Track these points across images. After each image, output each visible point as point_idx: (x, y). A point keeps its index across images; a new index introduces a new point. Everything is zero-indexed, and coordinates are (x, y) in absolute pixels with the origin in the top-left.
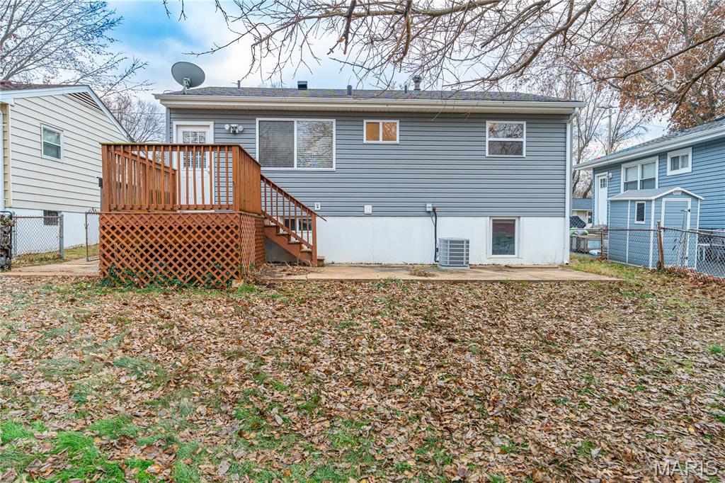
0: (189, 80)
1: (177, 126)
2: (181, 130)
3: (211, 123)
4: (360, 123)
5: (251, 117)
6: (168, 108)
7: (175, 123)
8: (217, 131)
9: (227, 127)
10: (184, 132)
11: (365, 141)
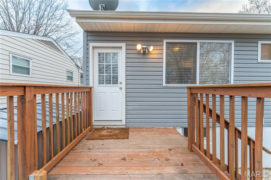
0: (104, 5)
1: (94, 48)
2: (97, 51)
3: (123, 45)
4: (255, 45)
5: (159, 39)
6: (85, 31)
7: (91, 45)
8: (129, 51)
9: (139, 47)
10: (99, 54)
11: (259, 60)
